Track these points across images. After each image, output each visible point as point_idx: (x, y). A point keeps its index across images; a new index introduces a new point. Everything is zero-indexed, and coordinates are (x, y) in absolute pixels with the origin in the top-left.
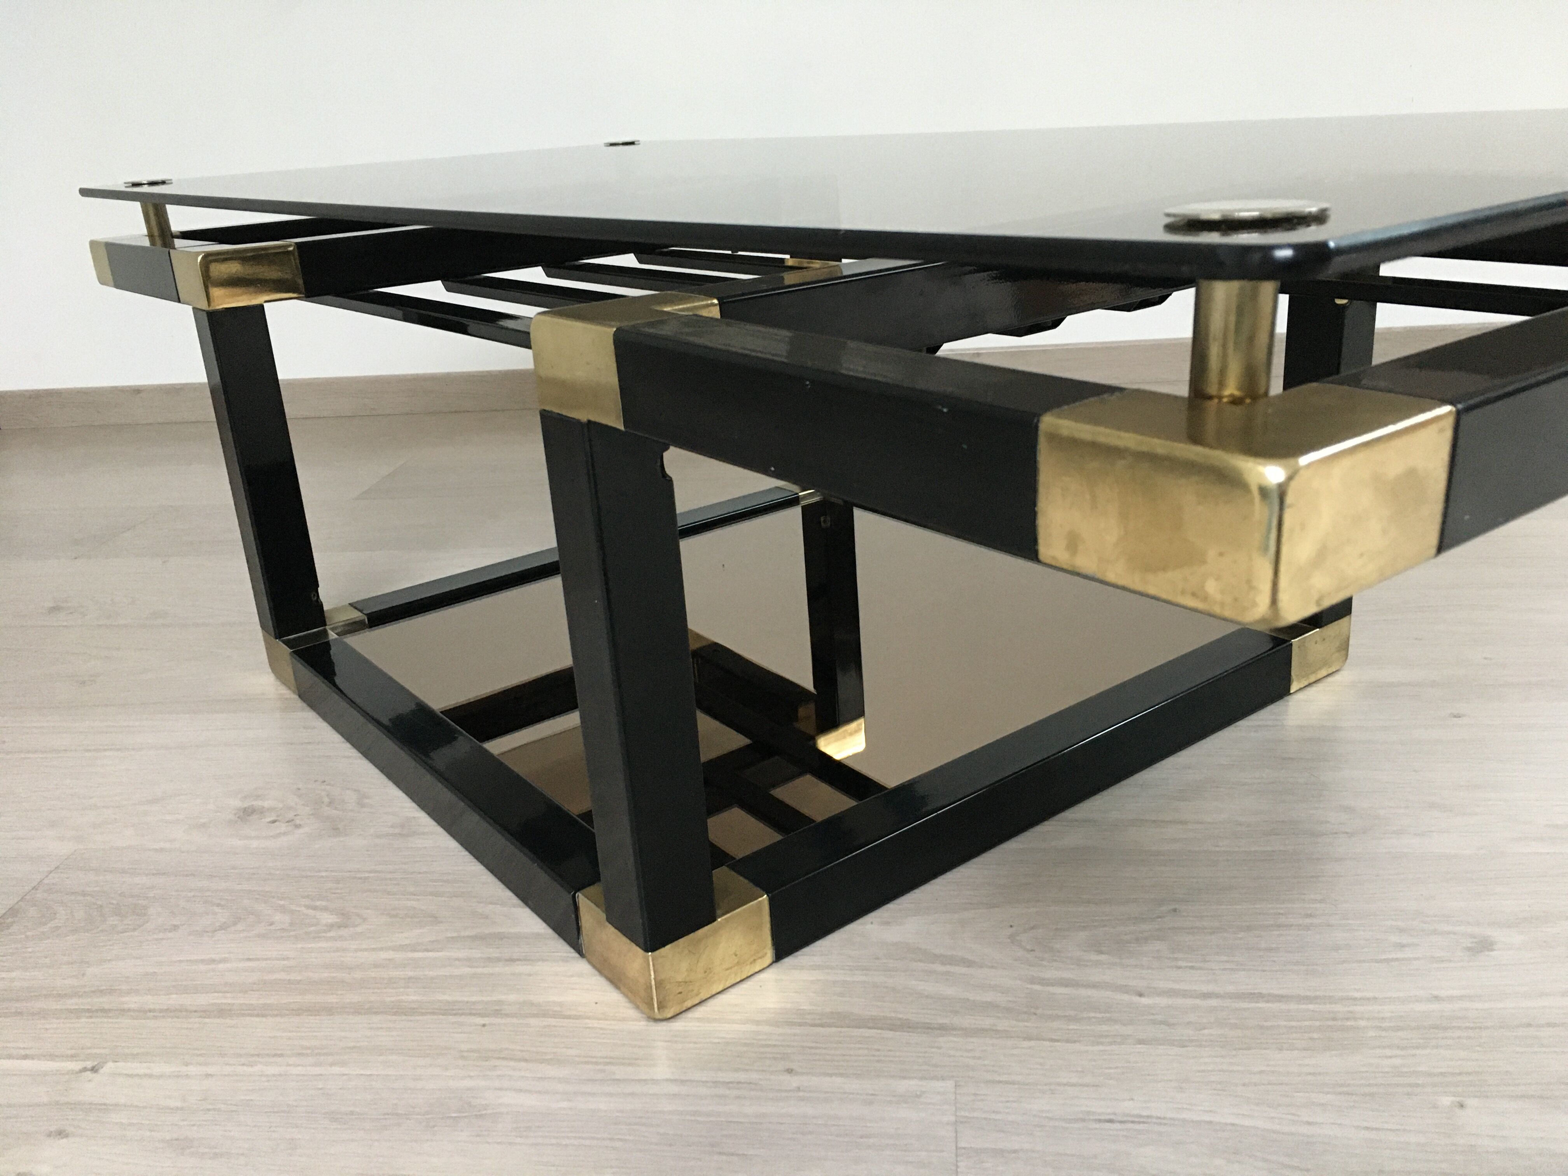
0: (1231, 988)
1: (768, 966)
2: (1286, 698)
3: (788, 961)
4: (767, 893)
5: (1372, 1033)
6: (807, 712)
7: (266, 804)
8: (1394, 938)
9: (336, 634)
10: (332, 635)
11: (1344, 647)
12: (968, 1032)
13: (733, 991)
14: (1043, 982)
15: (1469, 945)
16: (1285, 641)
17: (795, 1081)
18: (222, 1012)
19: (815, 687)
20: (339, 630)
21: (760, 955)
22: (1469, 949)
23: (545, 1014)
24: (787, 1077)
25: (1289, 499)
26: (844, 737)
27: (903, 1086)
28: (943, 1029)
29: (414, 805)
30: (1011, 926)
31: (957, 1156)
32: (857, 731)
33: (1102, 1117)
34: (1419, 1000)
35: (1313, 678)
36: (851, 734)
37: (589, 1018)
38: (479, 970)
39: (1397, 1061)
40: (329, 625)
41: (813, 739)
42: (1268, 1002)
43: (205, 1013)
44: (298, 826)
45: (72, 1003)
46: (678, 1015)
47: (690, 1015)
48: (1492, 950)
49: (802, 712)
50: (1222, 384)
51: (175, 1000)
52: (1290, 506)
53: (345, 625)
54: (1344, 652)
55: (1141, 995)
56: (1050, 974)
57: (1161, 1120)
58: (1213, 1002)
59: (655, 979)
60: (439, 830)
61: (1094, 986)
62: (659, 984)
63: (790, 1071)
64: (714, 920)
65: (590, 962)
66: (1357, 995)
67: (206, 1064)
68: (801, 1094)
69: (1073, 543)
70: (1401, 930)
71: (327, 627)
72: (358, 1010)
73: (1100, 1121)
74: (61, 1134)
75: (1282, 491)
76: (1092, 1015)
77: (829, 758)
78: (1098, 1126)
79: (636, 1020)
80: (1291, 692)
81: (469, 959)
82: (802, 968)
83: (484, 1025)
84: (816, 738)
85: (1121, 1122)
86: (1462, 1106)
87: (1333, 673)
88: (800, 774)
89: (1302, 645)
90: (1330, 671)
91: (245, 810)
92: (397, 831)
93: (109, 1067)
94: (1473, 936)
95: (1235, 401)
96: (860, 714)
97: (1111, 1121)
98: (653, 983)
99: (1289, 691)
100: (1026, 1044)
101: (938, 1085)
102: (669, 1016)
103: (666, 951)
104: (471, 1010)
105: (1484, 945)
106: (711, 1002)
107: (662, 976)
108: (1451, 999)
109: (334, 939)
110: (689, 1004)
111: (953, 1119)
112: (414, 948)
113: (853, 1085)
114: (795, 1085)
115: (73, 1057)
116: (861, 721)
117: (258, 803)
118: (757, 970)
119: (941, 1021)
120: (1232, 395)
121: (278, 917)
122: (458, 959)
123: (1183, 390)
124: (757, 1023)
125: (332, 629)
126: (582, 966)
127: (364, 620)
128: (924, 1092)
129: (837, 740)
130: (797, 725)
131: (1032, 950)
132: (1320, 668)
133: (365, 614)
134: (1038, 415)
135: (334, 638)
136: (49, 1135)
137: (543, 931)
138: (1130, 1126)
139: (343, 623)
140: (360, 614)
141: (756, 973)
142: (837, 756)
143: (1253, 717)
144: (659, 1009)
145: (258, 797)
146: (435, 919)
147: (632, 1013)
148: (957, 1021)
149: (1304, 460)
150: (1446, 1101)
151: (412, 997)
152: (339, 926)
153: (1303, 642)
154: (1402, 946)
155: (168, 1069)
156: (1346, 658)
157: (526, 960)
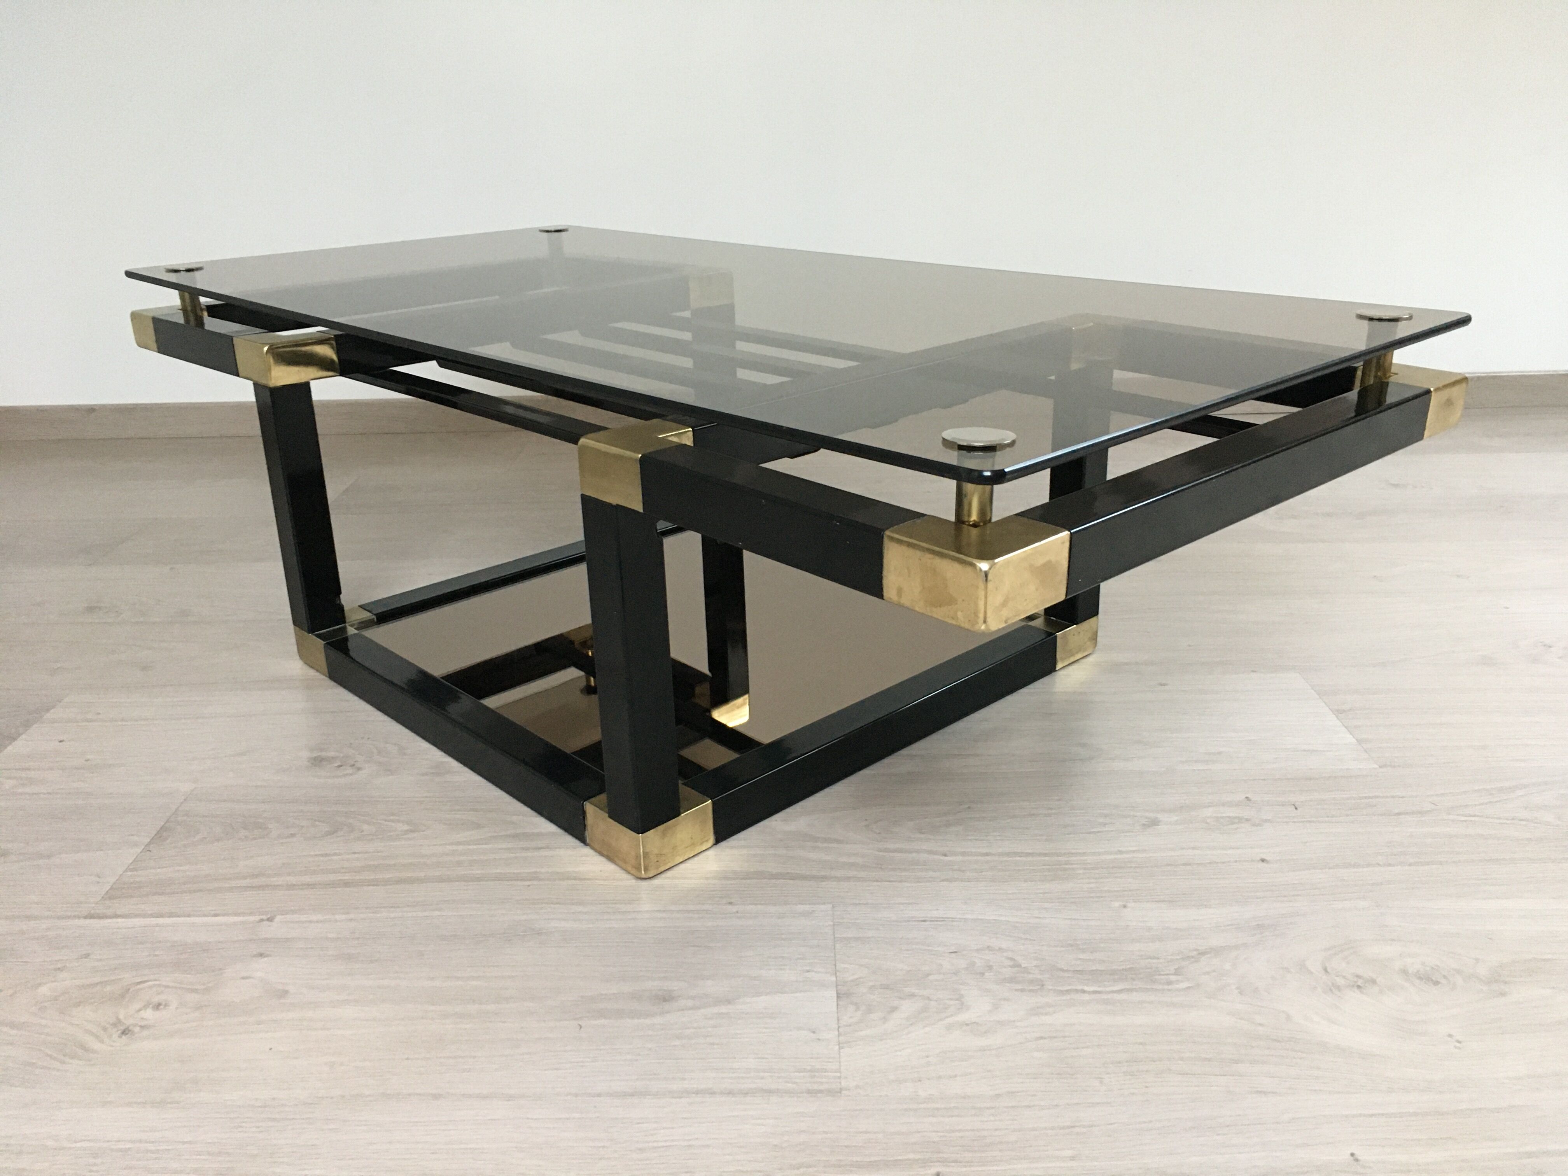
0: (1000, 850)
1: (710, 847)
2: (1053, 674)
3: (723, 844)
4: (711, 799)
5: (1081, 872)
6: (702, 691)
7: (331, 754)
8: (1101, 820)
9: (355, 629)
10: (351, 631)
11: (1094, 638)
12: (838, 879)
13: (690, 861)
14: (886, 850)
15: (1144, 823)
16: (1052, 634)
17: (734, 909)
18: (346, 884)
19: (710, 670)
20: (356, 627)
21: (706, 839)
22: (1144, 825)
23: (568, 878)
24: (730, 907)
25: (990, 577)
26: (733, 710)
27: (800, 908)
28: (824, 878)
29: (443, 753)
30: (866, 820)
31: (835, 941)
32: (743, 705)
33: (921, 919)
34: (1111, 853)
35: (1072, 659)
36: (738, 707)
37: (597, 879)
38: (518, 855)
39: (1092, 885)
40: (349, 622)
41: (709, 711)
42: (1021, 857)
43: (333, 885)
44: (359, 769)
45: (233, 883)
46: (655, 876)
47: (663, 876)
48: (1158, 825)
49: (698, 690)
50: (969, 515)
51: (307, 879)
52: (990, 581)
53: (360, 623)
54: (1094, 641)
55: (945, 855)
56: (891, 846)
57: (953, 920)
58: (988, 858)
59: (643, 851)
60: (466, 769)
61: (918, 852)
62: (646, 855)
63: (731, 903)
64: (678, 814)
65: (592, 848)
66: (1073, 851)
67: (348, 913)
68: (739, 915)
69: (900, 591)
70: (1106, 816)
71: (347, 624)
72: (441, 880)
73: (918, 921)
74: (261, 955)
75: (986, 574)
76: (916, 867)
77: (724, 726)
78: (916, 923)
79: (628, 880)
80: (1057, 669)
81: (508, 849)
82: (732, 847)
83: (529, 886)
84: (712, 710)
85: (931, 921)
86: (1125, 907)
87: (1087, 656)
88: (702, 738)
89: (1064, 636)
90: (1086, 653)
91: (315, 759)
92: (433, 771)
93: (279, 918)
94: (1146, 818)
95: (975, 525)
96: (746, 691)
97: (924, 921)
98: (642, 854)
99: (1055, 668)
100: (876, 883)
101: (822, 907)
102: (651, 876)
103: (651, 833)
104: (517, 878)
105: (1154, 823)
106: (676, 869)
107: (647, 850)
108: (1127, 852)
109: (409, 839)
110: (662, 869)
111: (832, 923)
112: (468, 843)
113: (772, 909)
114: (735, 910)
115: (251, 914)
116: (746, 696)
117: (324, 754)
118: (704, 849)
119: (823, 873)
120: (974, 521)
121: (365, 827)
122: (502, 849)
123: (952, 518)
124: (707, 878)
125: (352, 626)
126: (587, 850)
127: (374, 619)
128: (813, 911)
129: (727, 712)
130: (697, 700)
131: (879, 833)
132: (1077, 653)
133: (375, 614)
134: (884, 530)
135: (352, 633)
136: (255, 956)
137: (555, 831)
138: (936, 923)
139: (358, 621)
140: (369, 614)
141: (704, 851)
142: (731, 724)
143: (1031, 686)
144: (644, 871)
145: (322, 750)
146: (478, 826)
147: (624, 875)
148: (834, 873)
149: (996, 561)
150: (1117, 904)
151: (477, 871)
152: (411, 831)
153: (1064, 635)
154: (1105, 824)
155: (319, 917)
156: (1096, 646)
157: (548, 848)
